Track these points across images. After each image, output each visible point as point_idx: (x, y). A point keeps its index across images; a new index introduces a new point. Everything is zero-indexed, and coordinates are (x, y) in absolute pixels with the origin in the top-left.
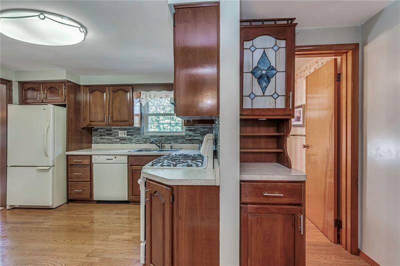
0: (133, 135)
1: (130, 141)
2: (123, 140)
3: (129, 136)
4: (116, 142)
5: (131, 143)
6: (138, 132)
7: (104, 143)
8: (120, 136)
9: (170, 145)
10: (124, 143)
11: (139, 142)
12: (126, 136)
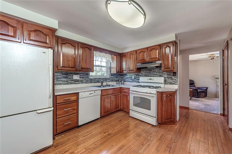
0: (83, 78)
1: (82, 82)
2: (76, 81)
3: (81, 79)
4: (71, 83)
5: (82, 83)
6: (87, 75)
7: (61, 84)
8: (74, 78)
9: (106, 83)
10: (77, 84)
11: (88, 82)
12: (79, 78)
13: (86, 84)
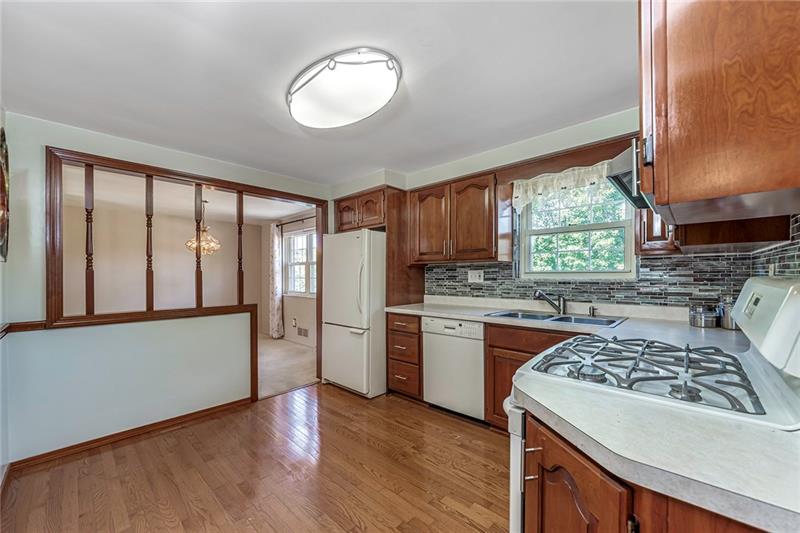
0: (496, 279)
1: (491, 292)
2: (476, 289)
3: (489, 283)
4: (464, 294)
5: (492, 295)
6: (506, 272)
7: (443, 294)
8: (470, 281)
9: (589, 305)
10: (477, 296)
11: (510, 295)
12: (482, 281)
13: (503, 300)
